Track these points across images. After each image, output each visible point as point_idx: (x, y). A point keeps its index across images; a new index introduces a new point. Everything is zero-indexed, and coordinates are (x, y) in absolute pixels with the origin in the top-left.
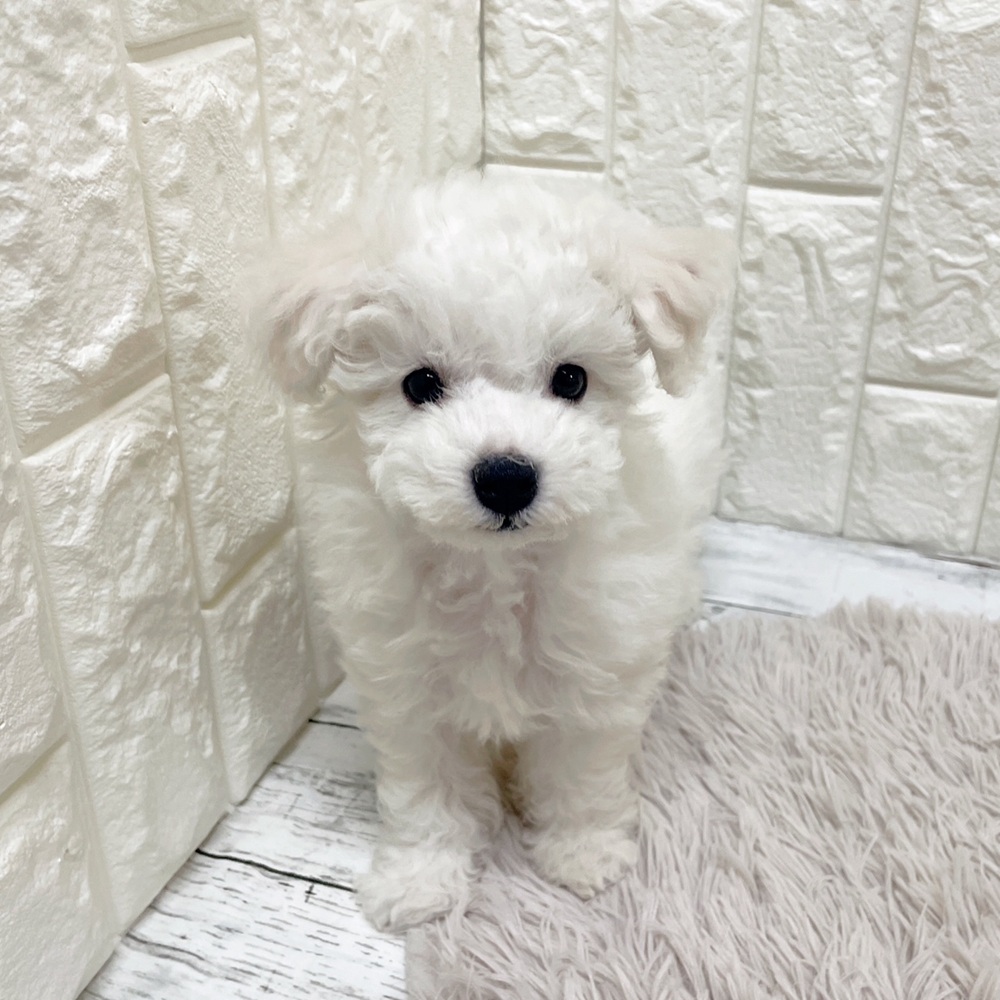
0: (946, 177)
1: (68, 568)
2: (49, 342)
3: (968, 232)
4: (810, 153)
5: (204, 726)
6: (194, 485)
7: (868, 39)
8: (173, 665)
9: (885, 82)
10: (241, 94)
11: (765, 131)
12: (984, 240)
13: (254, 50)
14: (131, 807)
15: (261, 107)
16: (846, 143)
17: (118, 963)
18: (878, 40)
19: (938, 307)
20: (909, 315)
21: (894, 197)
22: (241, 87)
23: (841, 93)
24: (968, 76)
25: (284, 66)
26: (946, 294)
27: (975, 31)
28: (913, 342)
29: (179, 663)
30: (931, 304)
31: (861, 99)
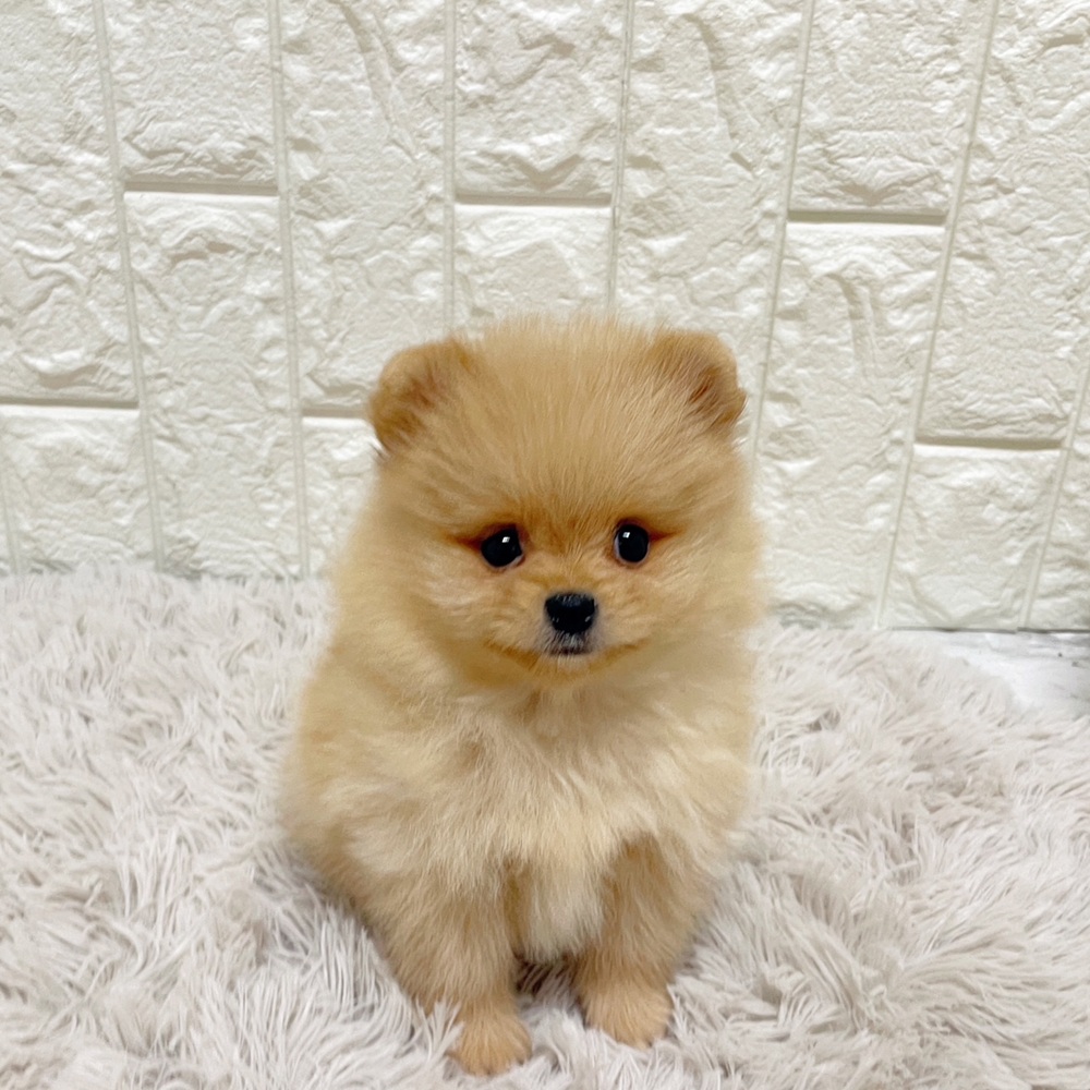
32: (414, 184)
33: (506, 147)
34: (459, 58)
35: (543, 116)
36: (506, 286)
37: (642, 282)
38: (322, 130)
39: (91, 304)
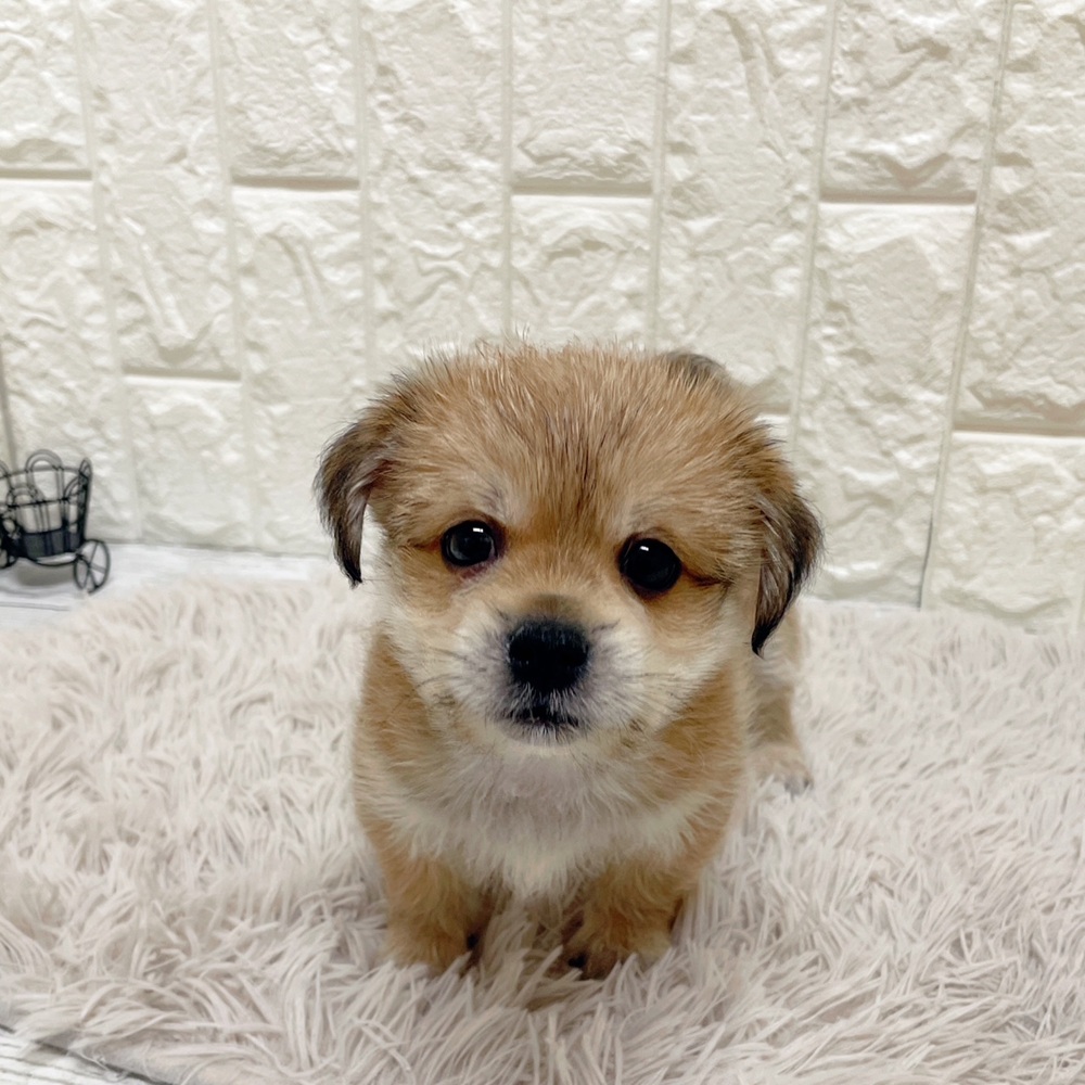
0: (411, 163)
3: (442, 221)
4: (281, 146)
7: (316, 24)
9: (339, 68)
11: (237, 126)
12: (458, 228)
16: (312, 135)
18: (325, 25)
19: (429, 303)
20: (403, 312)
21: (370, 189)
23: (299, 82)
24: (413, 57)
26: (432, 289)
30: (420, 300)
31: (319, 87)
32: (782, 183)
33: (875, 146)
34: (836, 63)
35: (914, 116)
36: (865, 280)
37: (1002, 278)
38: (699, 135)
39: (472, 299)
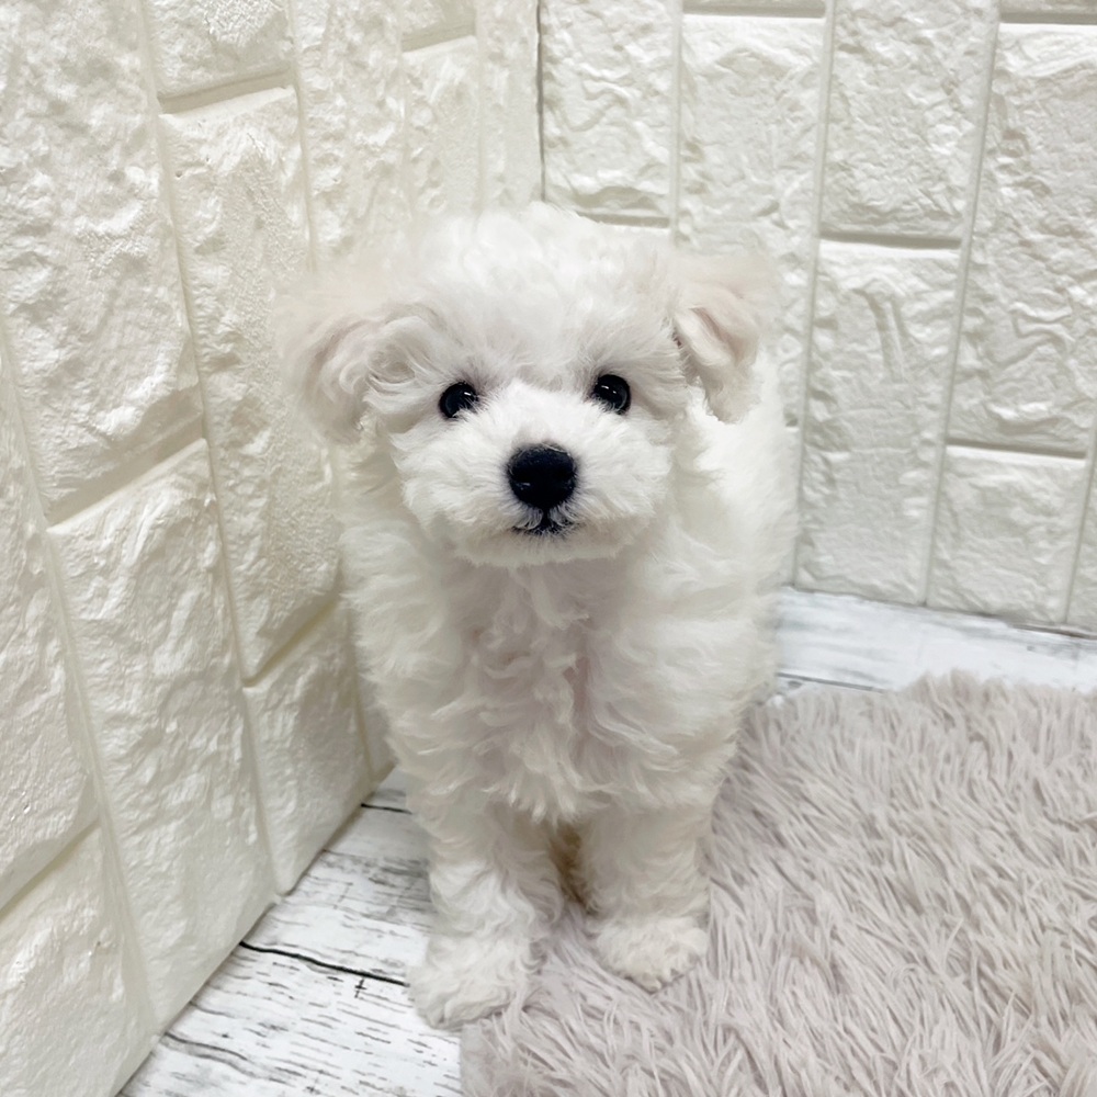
0: (1026, 227)
1: (98, 642)
2: (75, 405)
3: (1051, 285)
4: (884, 204)
5: (247, 811)
6: (234, 556)
7: (943, 85)
8: (213, 746)
9: (961, 130)
10: (281, 147)
11: (836, 182)
12: (1068, 293)
13: (295, 101)
14: (168, 898)
15: (303, 160)
16: (920, 194)
17: (155, 1063)
18: (952, 87)
19: (1021, 363)
20: (991, 372)
21: (973, 250)
22: (282, 140)
23: (915, 142)
24: (1047, 122)
25: (327, 118)
26: (1029, 350)
27: (1053, 75)
28: (996, 401)
29: (219, 744)
30: (1013, 361)
31: (936, 148)
